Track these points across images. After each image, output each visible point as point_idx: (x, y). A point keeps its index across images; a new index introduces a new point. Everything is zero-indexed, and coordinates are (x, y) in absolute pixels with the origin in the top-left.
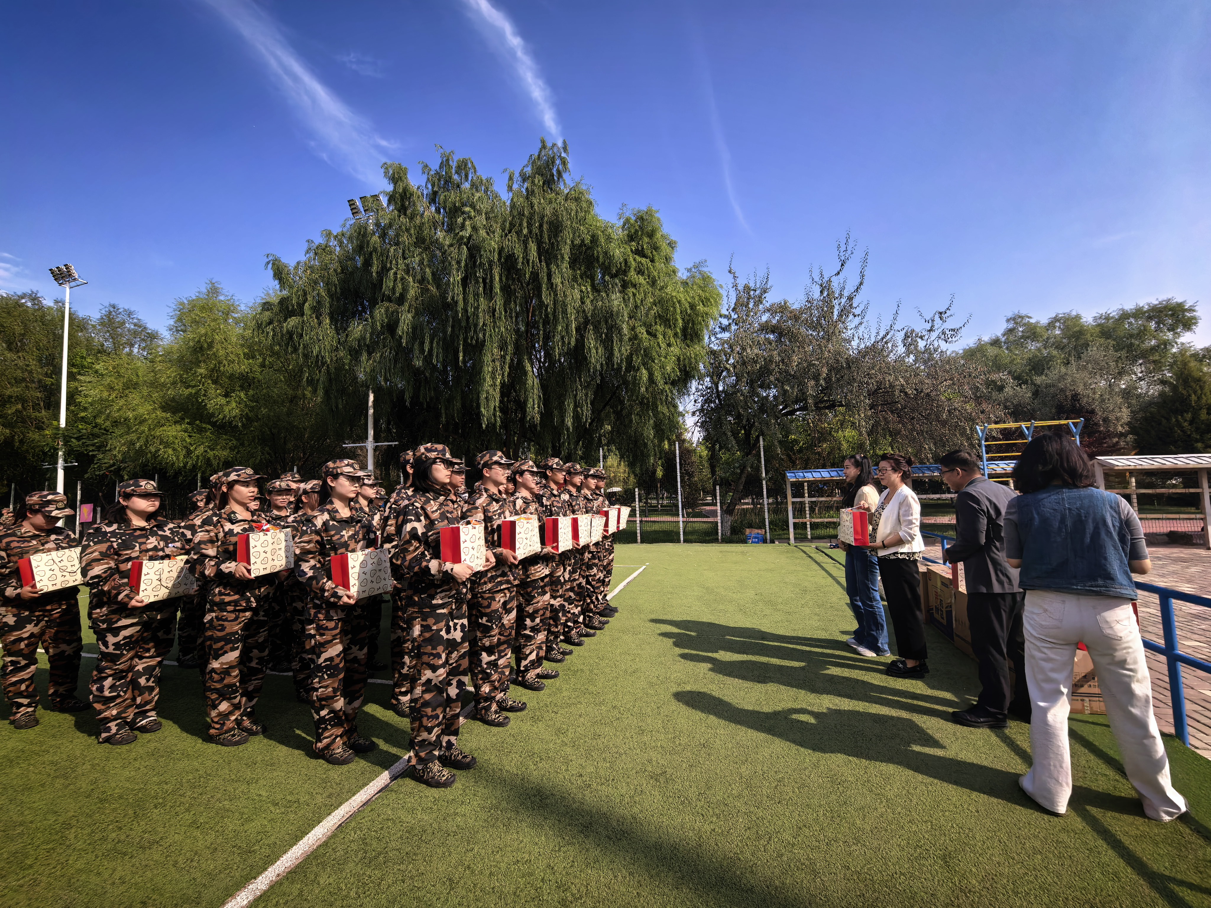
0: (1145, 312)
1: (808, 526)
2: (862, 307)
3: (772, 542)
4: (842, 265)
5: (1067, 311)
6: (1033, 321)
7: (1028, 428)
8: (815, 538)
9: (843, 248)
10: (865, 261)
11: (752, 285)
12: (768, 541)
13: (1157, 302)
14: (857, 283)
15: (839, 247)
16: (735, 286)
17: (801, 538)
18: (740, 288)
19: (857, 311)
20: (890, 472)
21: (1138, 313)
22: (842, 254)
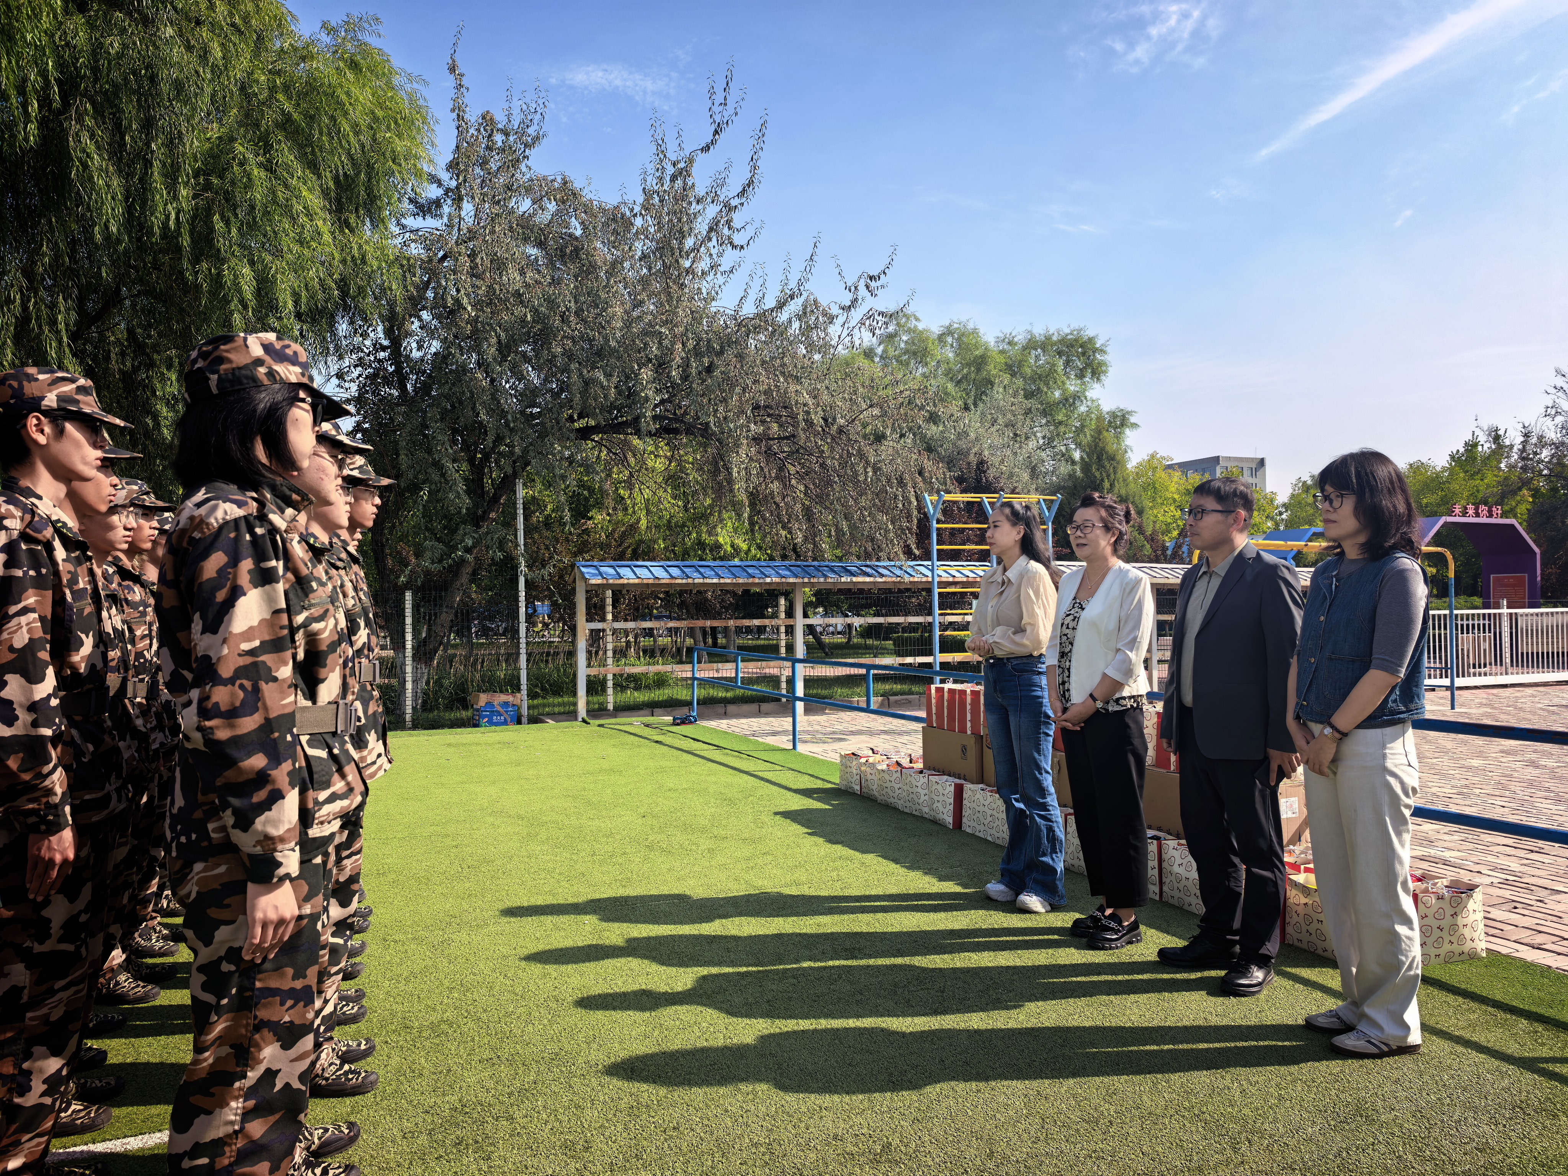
0: (1055, 344)
1: (610, 684)
2: (750, 231)
3: (534, 720)
4: (716, 132)
5: (963, 319)
6: (921, 326)
7: (992, 504)
8: (623, 709)
9: (719, 98)
10: (761, 136)
11: (500, 118)
12: (524, 720)
13: (1068, 331)
14: (744, 179)
15: (712, 93)
16: (459, 111)
17: (597, 712)
18: (473, 116)
19: (738, 239)
20: (1099, 532)
21: (1045, 344)
22: (717, 109)
